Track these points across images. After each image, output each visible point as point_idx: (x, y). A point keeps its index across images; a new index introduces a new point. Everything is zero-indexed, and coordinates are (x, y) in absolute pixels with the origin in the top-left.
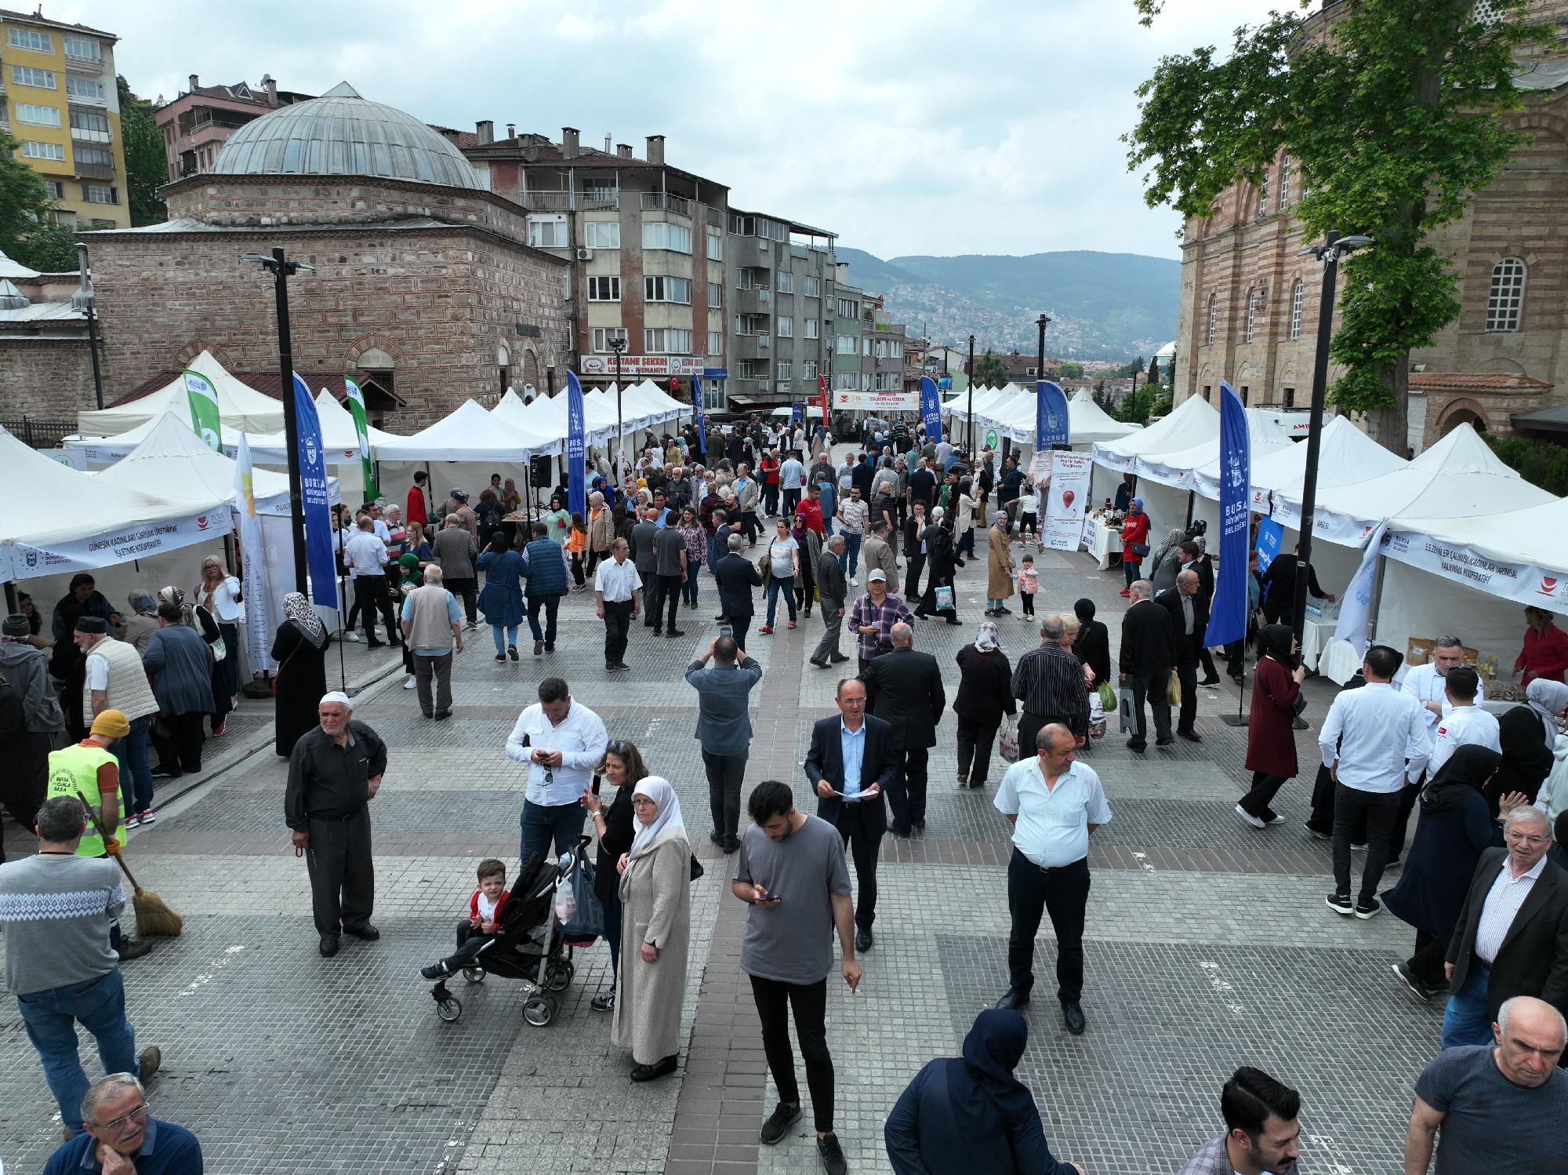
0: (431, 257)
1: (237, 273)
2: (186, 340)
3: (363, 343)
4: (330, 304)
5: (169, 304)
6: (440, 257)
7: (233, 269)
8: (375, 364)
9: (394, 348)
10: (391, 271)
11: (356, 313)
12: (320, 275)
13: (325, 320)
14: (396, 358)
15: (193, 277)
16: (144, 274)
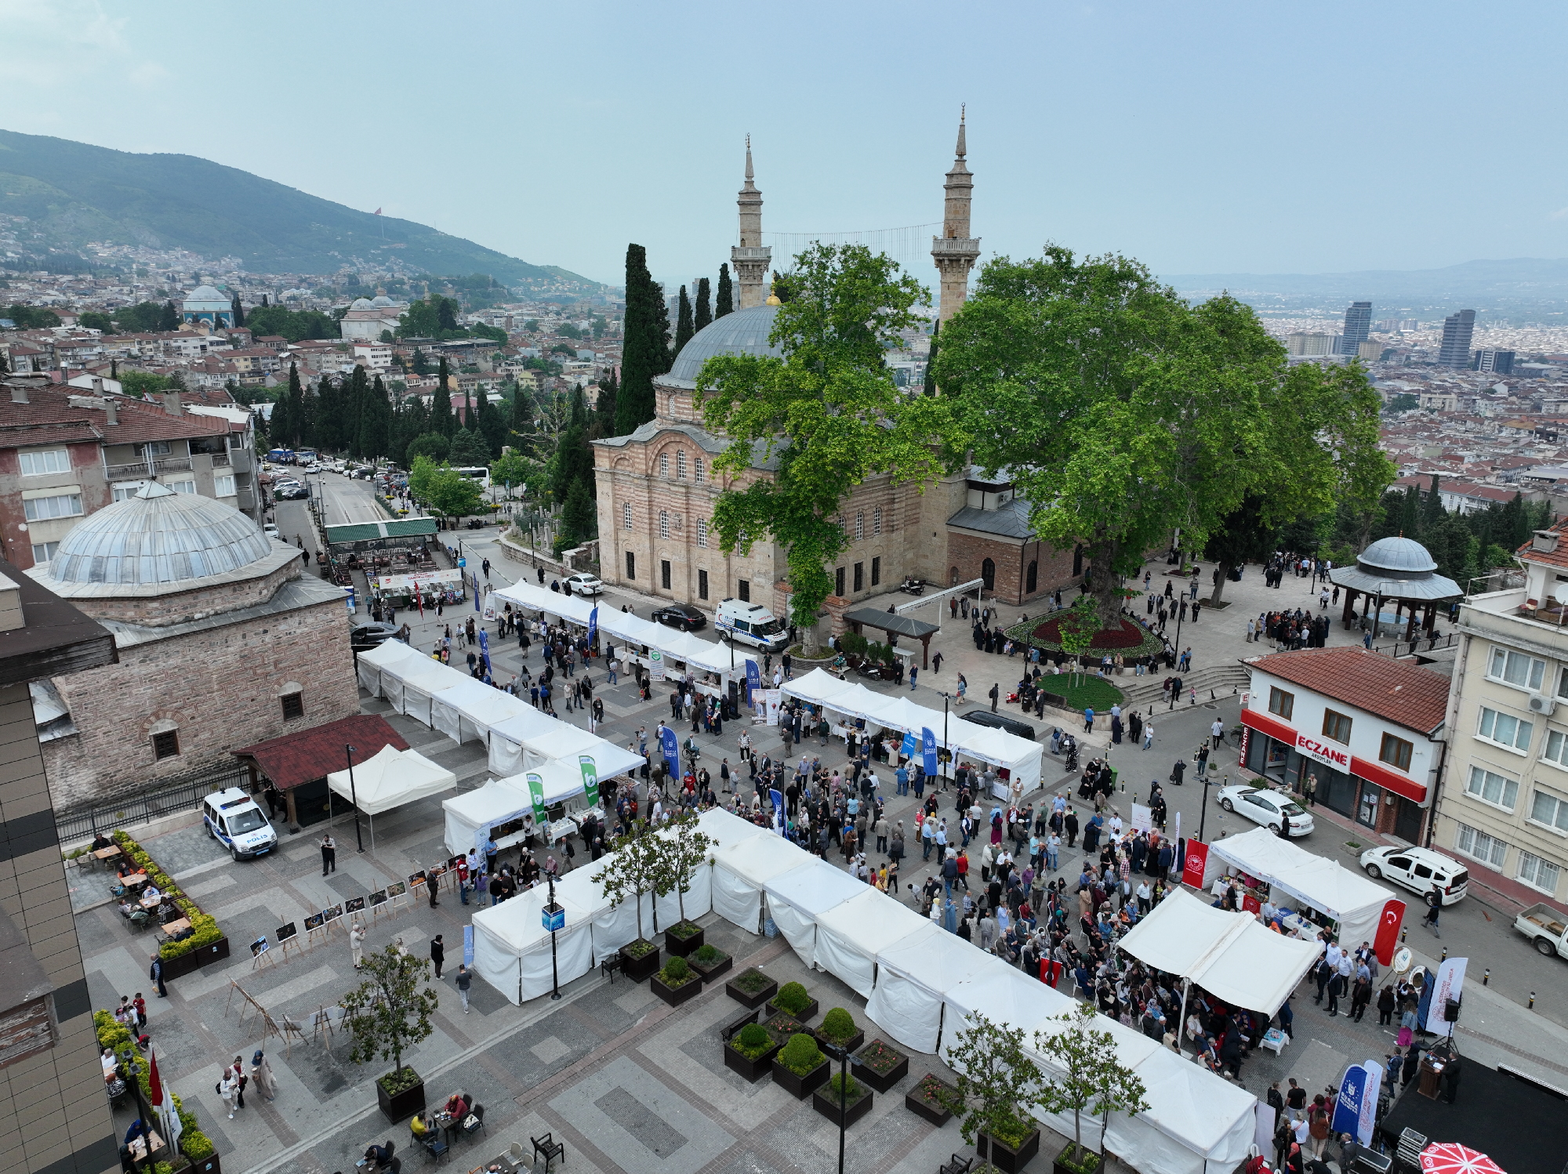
0: (324, 617)
1: (188, 658)
2: (149, 712)
3: (282, 681)
4: (258, 662)
5: (134, 691)
6: (330, 616)
7: (184, 656)
8: (289, 692)
9: (303, 679)
10: (299, 631)
11: (276, 664)
12: (251, 645)
13: (255, 673)
14: (304, 684)
15: (154, 669)
16: (113, 676)
